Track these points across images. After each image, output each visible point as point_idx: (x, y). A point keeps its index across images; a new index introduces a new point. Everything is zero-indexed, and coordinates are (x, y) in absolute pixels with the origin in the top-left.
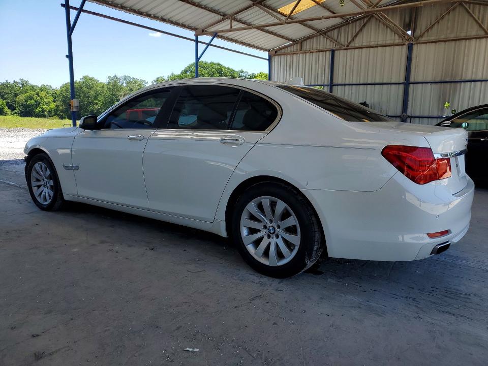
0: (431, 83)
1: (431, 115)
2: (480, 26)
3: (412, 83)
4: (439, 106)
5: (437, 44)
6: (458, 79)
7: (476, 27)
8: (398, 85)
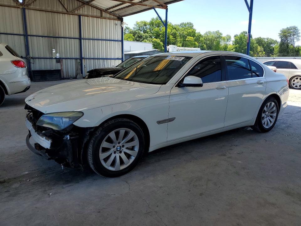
0: (42, 37)
1: (45, 57)
2: (63, 6)
3: (29, 36)
4: (49, 51)
5: (41, 12)
6: (57, 36)
7: (61, 7)
8: (19, 36)
